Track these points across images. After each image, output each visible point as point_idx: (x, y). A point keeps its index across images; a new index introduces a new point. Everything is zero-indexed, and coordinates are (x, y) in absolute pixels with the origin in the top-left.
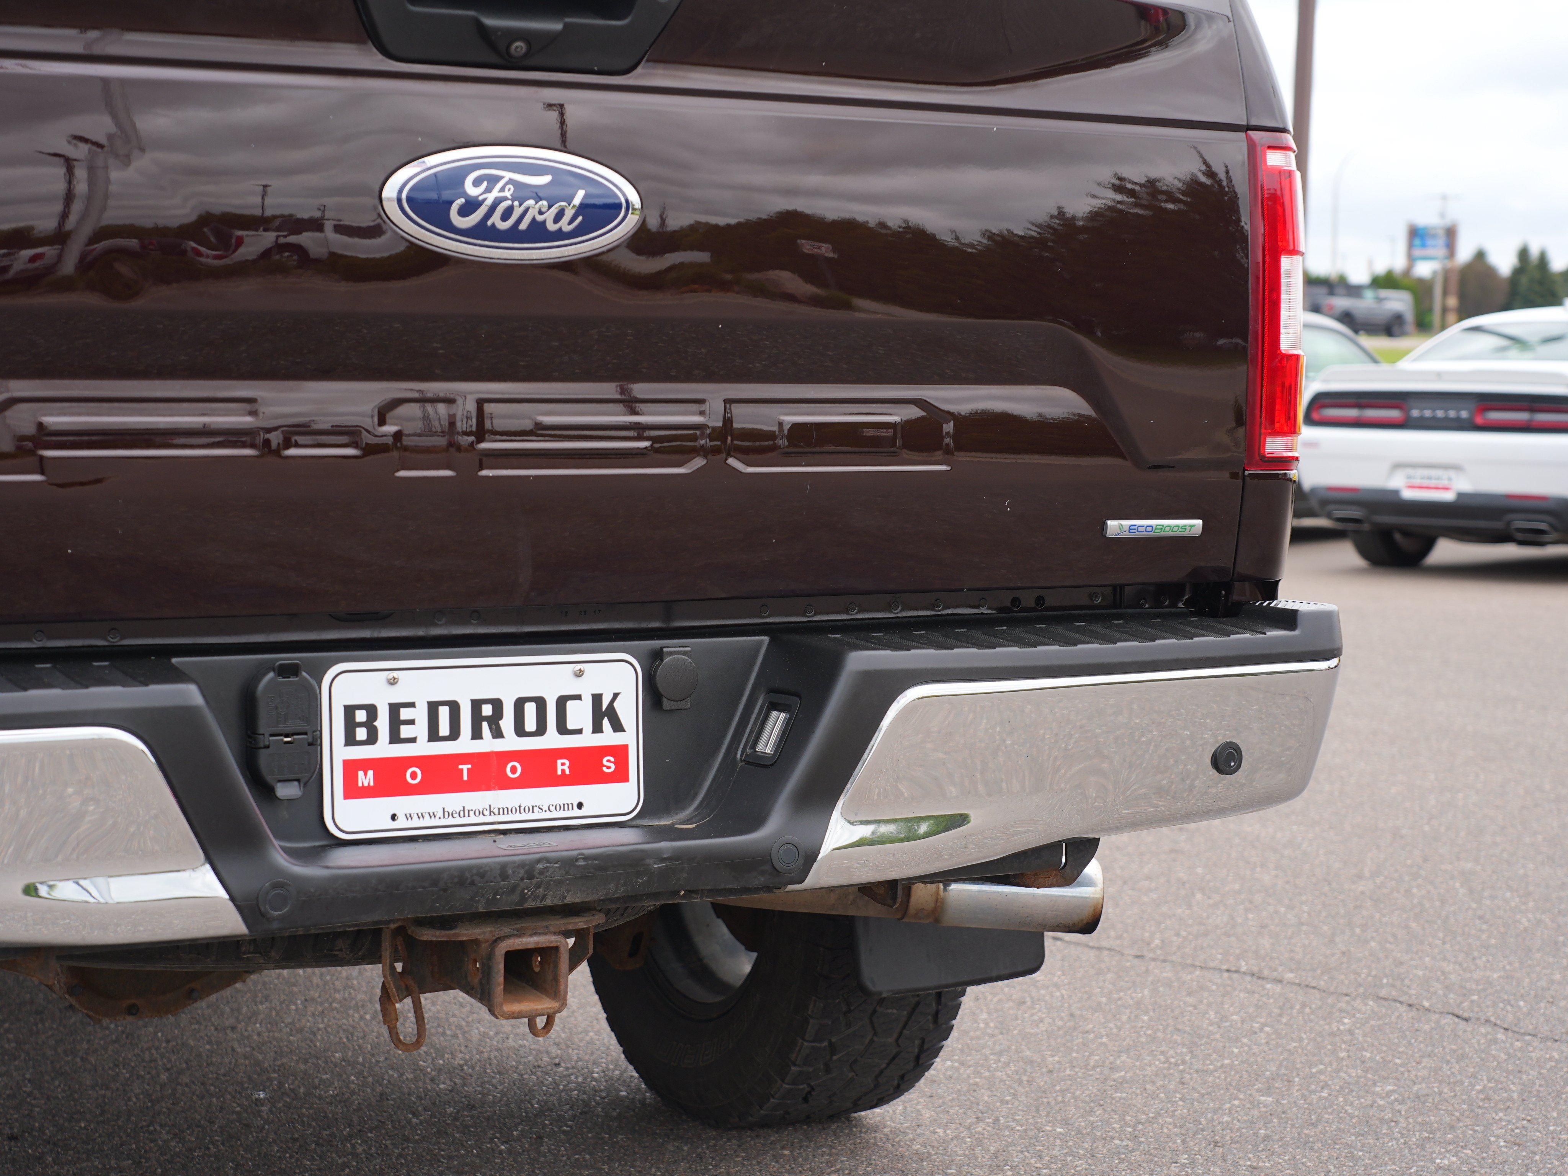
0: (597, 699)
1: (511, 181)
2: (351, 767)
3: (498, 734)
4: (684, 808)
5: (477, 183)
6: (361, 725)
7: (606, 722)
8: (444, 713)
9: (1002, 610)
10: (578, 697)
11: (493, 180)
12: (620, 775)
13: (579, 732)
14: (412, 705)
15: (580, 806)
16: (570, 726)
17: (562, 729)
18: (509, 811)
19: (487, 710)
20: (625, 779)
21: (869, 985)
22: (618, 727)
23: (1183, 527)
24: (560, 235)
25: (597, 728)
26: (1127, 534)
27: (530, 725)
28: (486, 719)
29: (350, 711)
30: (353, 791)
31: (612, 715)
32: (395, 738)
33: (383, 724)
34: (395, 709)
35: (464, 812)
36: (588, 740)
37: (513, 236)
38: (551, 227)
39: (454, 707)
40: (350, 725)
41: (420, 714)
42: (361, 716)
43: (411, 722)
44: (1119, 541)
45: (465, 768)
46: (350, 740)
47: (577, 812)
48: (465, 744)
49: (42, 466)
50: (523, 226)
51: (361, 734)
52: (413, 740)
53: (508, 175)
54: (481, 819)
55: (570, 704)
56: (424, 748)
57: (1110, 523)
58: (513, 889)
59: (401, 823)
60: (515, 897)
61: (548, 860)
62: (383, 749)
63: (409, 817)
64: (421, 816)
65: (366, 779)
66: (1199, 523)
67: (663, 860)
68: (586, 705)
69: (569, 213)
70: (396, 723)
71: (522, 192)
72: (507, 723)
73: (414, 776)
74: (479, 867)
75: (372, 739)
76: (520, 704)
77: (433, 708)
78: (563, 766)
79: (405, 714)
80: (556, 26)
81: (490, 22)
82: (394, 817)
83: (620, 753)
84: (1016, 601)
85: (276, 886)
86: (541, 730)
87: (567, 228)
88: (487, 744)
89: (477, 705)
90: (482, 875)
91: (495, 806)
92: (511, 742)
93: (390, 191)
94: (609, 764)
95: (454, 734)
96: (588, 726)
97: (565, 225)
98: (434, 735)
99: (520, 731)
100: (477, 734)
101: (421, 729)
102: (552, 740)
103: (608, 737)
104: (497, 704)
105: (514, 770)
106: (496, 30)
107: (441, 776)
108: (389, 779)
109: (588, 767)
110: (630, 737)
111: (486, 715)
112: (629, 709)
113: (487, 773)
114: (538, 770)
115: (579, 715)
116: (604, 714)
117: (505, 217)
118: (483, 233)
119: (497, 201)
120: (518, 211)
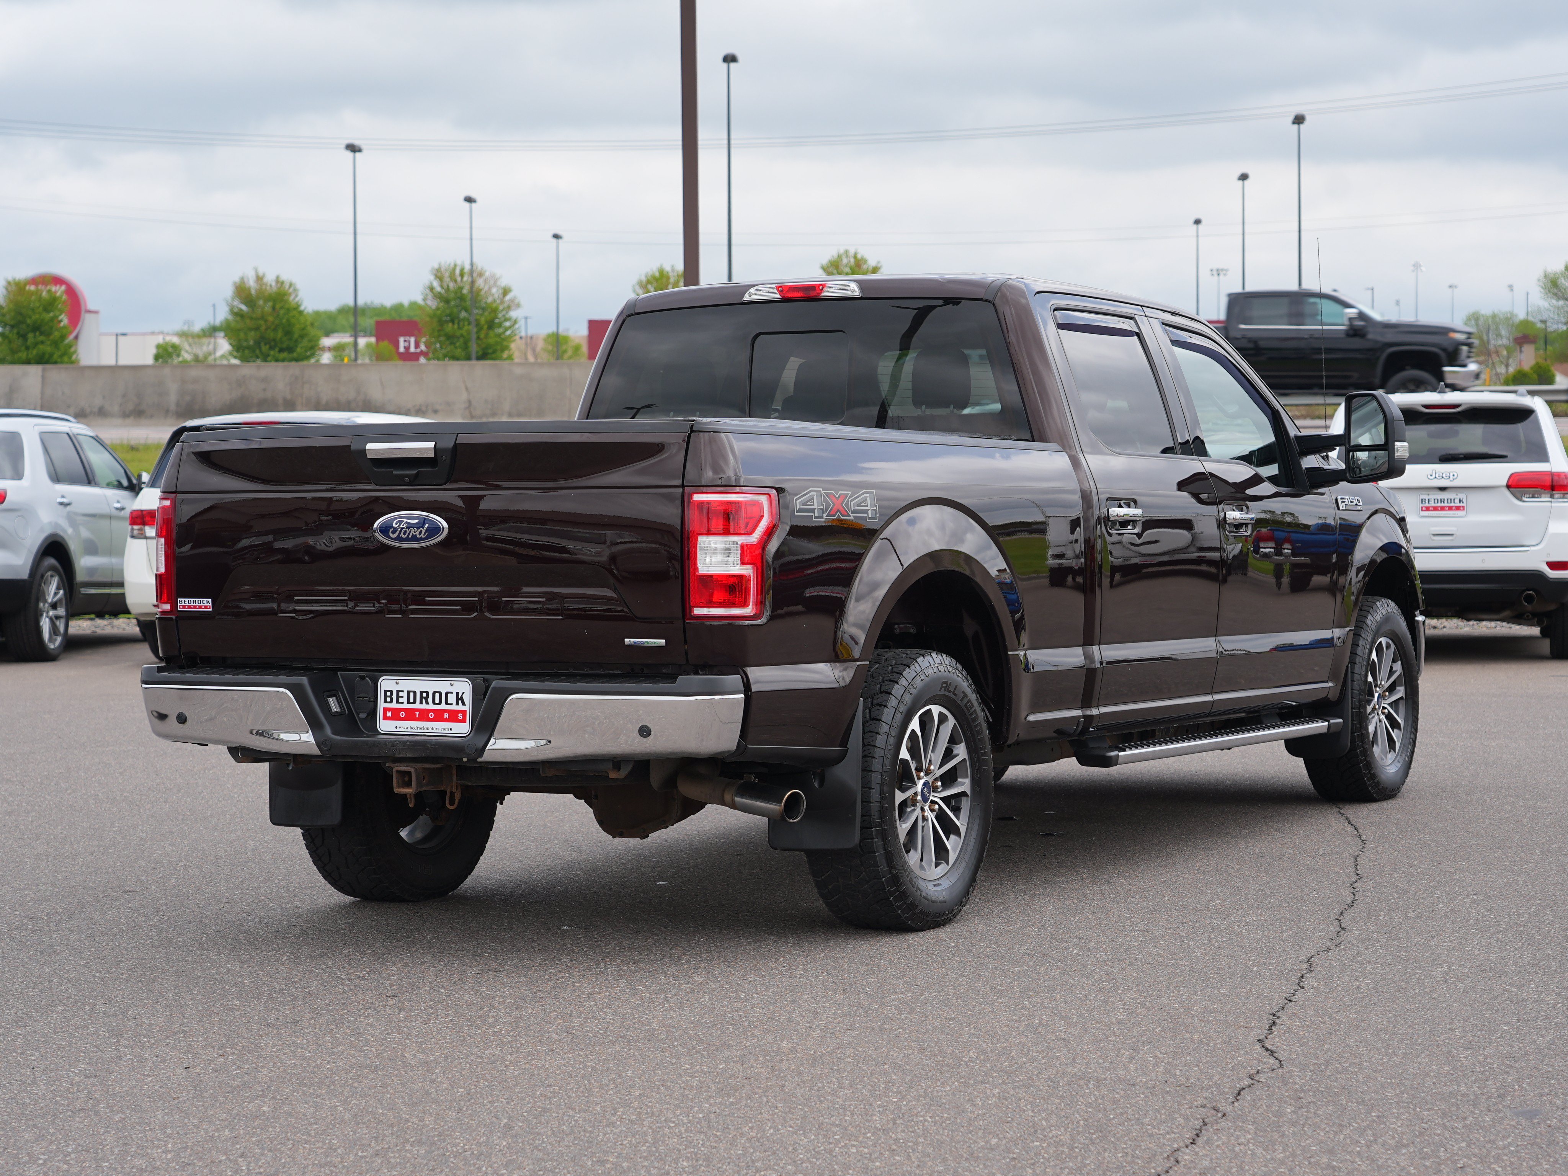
0: (457, 693)
1: (406, 522)
2: (385, 710)
3: (427, 703)
5: (397, 523)
6: (389, 697)
7: (460, 702)
8: (412, 694)
10: (452, 693)
11: (401, 522)
12: (464, 720)
13: (452, 704)
14: (403, 691)
15: (451, 729)
16: (449, 702)
17: (447, 703)
18: (429, 729)
19: (424, 695)
20: (465, 722)
22: (464, 704)
23: (657, 642)
24: (421, 539)
25: (457, 704)
26: (633, 644)
27: (437, 701)
29: (386, 691)
30: (385, 718)
31: (462, 699)
32: (398, 702)
33: (394, 697)
34: (398, 692)
35: (416, 728)
36: (454, 707)
37: (407, 540)
38: (418, 536)
39: (415, 693)
40: (386, 696)
41: (405, 694)
42: (389, 694)
43: (402, 697)
44: (631, 647)
45: (417, 713)
46: (385, 702)
47: (450, 731)
48: (417, 706)
50: (410, 536)
51: (388, 699)
52: (403, 703)
53: (406, 520)
55: (449, 695)
56: (406, 706)
57: (626, 640)
59: (398, 729)
62: (394, 705)
63: (400, 728)
64: (404, 728)
65: (389, 714)
66: (664, 641)
68: (454, 695)
69: (423, 532)
70: (398, 697)
71: (410, 526)
72: (430, 700)
73: (402, 714)
75: (391, 702)
76: (434, 693)
77: (409, 692)
78: (446, 715)
79: (401, 694)
80: (414, 472)
82: (396, 727)
83: (464, 712)
86: (440, 703)
87: (423, 537)
88: (424, 706)
89: (421, 693)
91: (426, 727)
92: (431, 706)
93: (375, 526)
94: (460, 716)
95: (415, 702)
96: (454, 703)
97: (422, 535)
98: (409, 702)
99: (434, 703)
100: (421, 703)
101: (405, 700)
102: (443, 706)
103: (460, 707)
104: (427, 693)
105: (431, 715)
107: (410, 715)
108: (396, 715)
109: (454, 717)
110: (468, 708)
111: (424, 696)
112: (467, 698)
113: (424, 716)
114: (439, 716)
115: (452, 699)
116: (459, 699)
117: (405, 534)
118: (398, 539)
119: (402, 529)
120: (408, 532)
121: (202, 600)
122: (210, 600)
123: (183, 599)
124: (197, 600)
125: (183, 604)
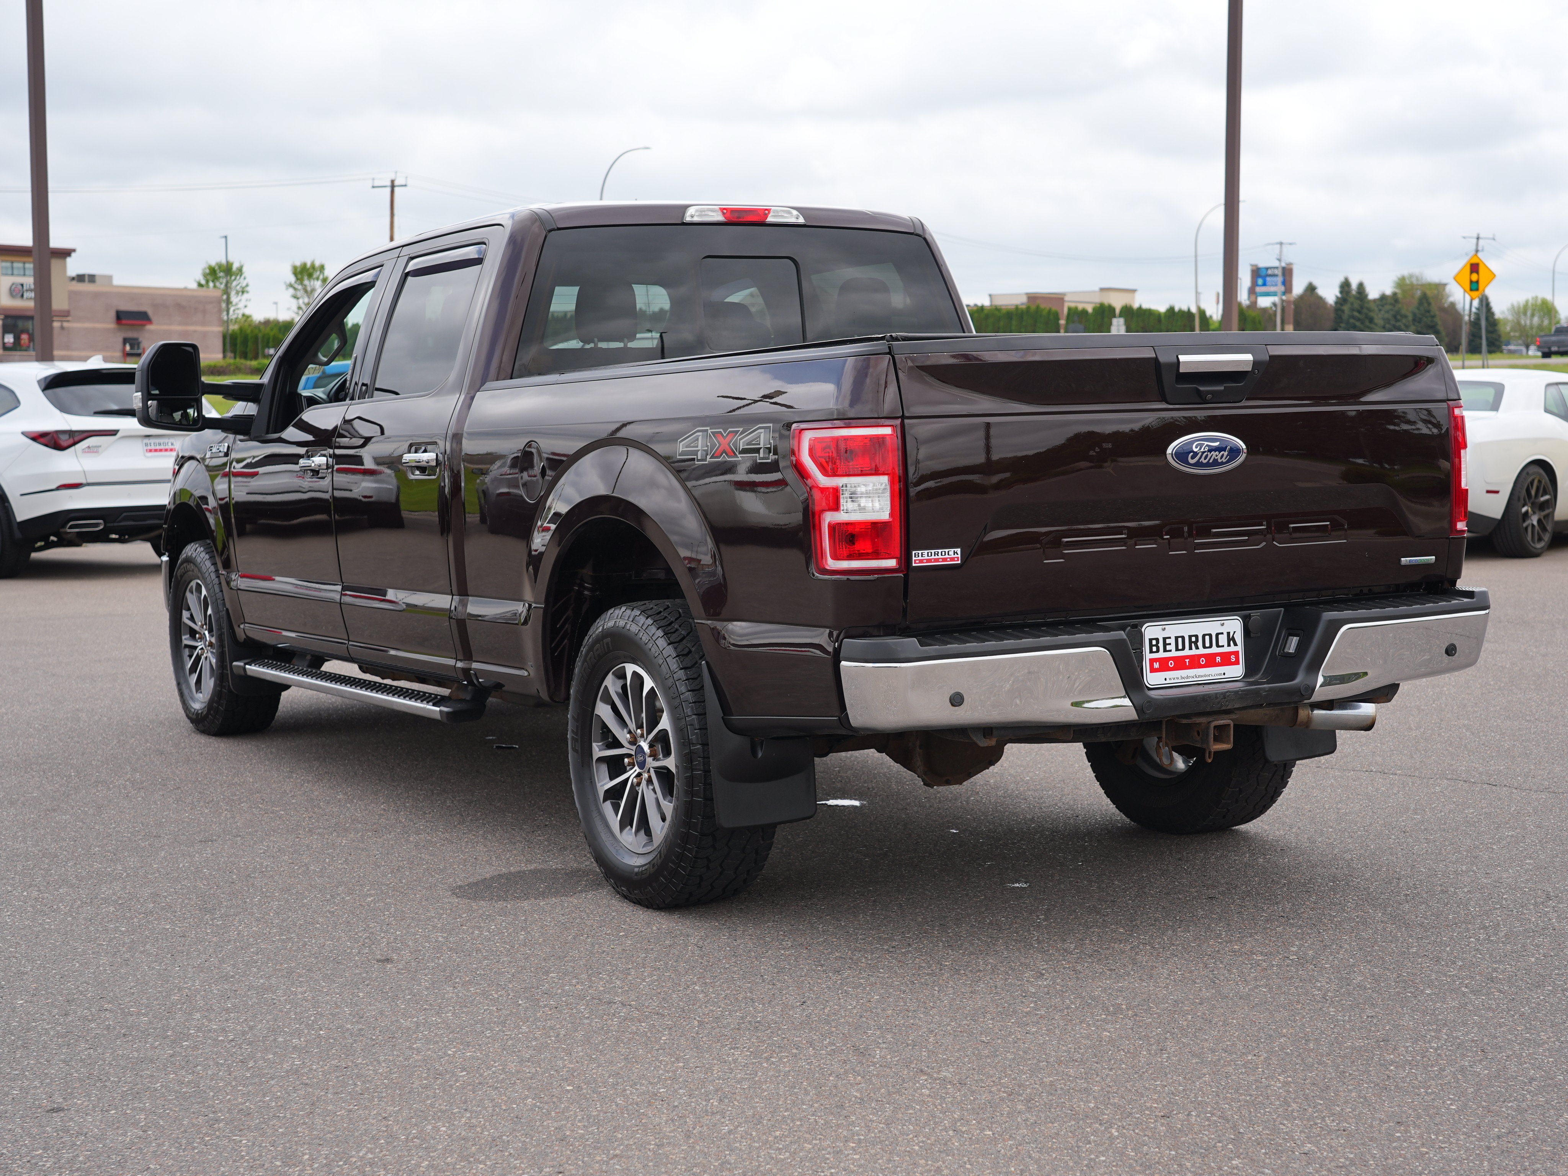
0: (1228, 633)
1: (1207, 445)
2: (1152, 661)
3: (1197, 648)
4: (1257, 674)
5: (1196, 448)
6: (1154, 645)
7: (1231, 642)
8: (1180, 640)
9: (1356, 595)
10: (1222, 633)
11: (1201, 445)
12: (1237, 663)
13: (1223, 646)
14: (1170, 638)
15: (1224, 674)
16: (1220, 644)
17: (1218, 645)
18: (1202, 676)
19: (1193, 639)
20: (1238, 664)
21: (1269, 758)
22: (1236, 644)
23: (1428, 560)
24: (1222, 463)
25: (1229, 645)
26: (1408, 563)
27: (1207, 644)
28: (1193, 642)
29: (1151, 640)
30: (1153, 670)
31: (1233, 639)
32: (1165, 650)
33: (1161, 645)
34: (1165, 639)
35: (1188, 677)
36: (1226, 649)
37: (1208, 465)
38: (1220, 460)
39: (1183, 638)
40: (1151, 646)
41: (1172, 641)
42: (1154, 642)
43: (1170, 644)
44: (1403, 567)
45: (1187, 660)
46: (1151, 652)
47: (1223, 677)
48: (1187, 652)
49: (1063, 556)
50: (1211, 461)
51: (1154, 649)
52: (1171, 651)
53: (1206, 443)
54: (1193, 680)
55: (1220, 636)
56: (1174, 654)
57: (1403, 559)
58: (1219, 702)
59: (1168, 681)
60: (1219, 705)
61: (1230, 692)
62: (1161, 654)
63: (1170, 679)
64: (1174, 679)
65: (1156, 665)
66: (1434, 557)
67: (1266, 691)
68: (1225, 635)
69: (1225, 455)
70: (1165, 644)
71: (1211, 449)
72: (1200, 644)
73: (1171, 664)
74: (1208, 694)
75: (1158, 651)
76: (1204, 636)
77: (1177, 638)
78: (1218, 659)
79: (1168, 641)
81: (1201, 389)
82: (1166, 679)
83: (1236, 653)
84: (1361, 591)
85: (1148, 702)
86: (1211, 646)
87: (1224, 461)
88: (1194, 652)
89: (1190, 637)
90: (1210, 697)
91: (1197, 674)
92: (1202, 651)
93: (1169, 451)
94: (1233, 658)
95: (1183, 649)
96: (1226, 644)
97: (1224, 460)
98: (1177, 649)
99: (1204, 647)
100: (1191, 648)
101: (1172, 647)
102: (1214, 650)
103: (1233, 648)
104: (1197, 636)
105: (1203, 661)
106: (1204, 391)
107: (1180, 664)
108: (1163, 665)
109: (1227, 660)
110: (1240, 648)
111: (1194, 641)
112: (1239, 638)
113: (1194, 662)
114: (1210, 661)
115: (1223, 640)
116: (1231, 639)
117: (1205, 458)
118: (1198, 464)
119: (1203, 452)
120: (1210, 456)
121: (947, 550)
122: (959, 550)
123: (920, 552)
124: (940, 551)
125: (920, 558)
